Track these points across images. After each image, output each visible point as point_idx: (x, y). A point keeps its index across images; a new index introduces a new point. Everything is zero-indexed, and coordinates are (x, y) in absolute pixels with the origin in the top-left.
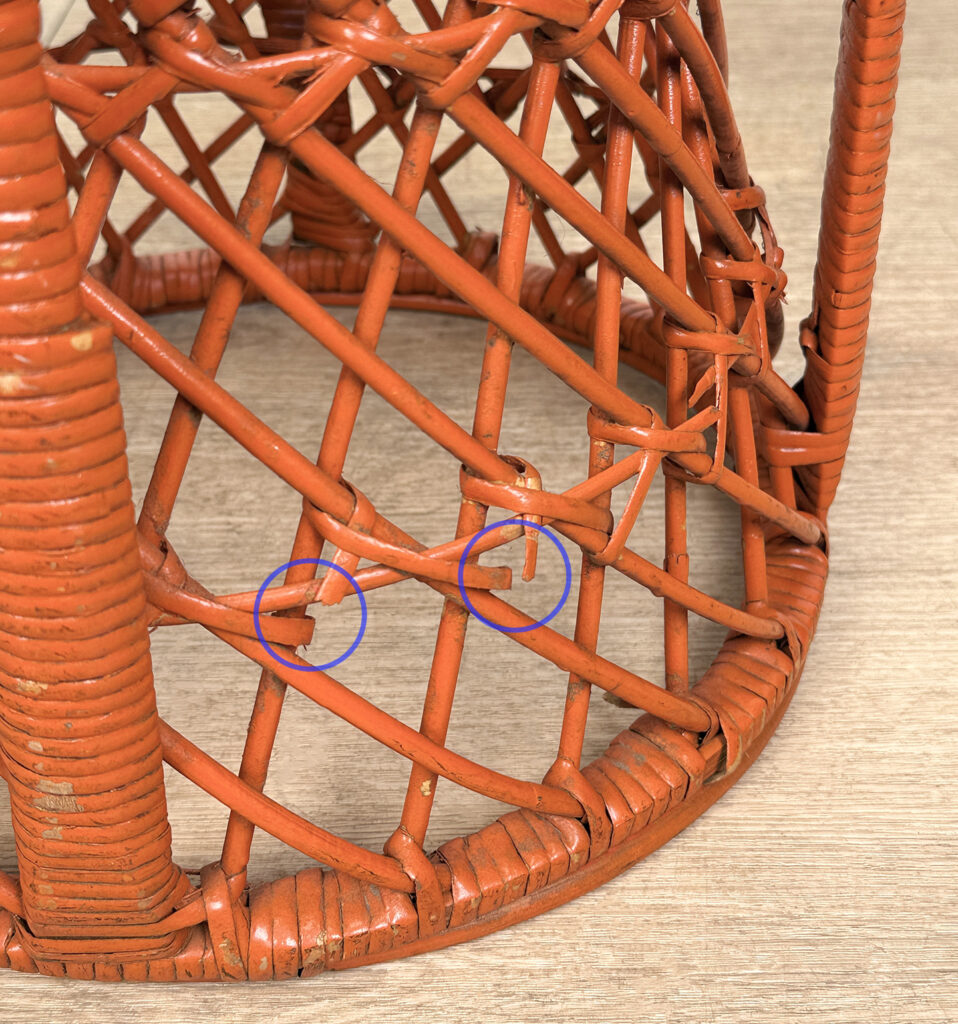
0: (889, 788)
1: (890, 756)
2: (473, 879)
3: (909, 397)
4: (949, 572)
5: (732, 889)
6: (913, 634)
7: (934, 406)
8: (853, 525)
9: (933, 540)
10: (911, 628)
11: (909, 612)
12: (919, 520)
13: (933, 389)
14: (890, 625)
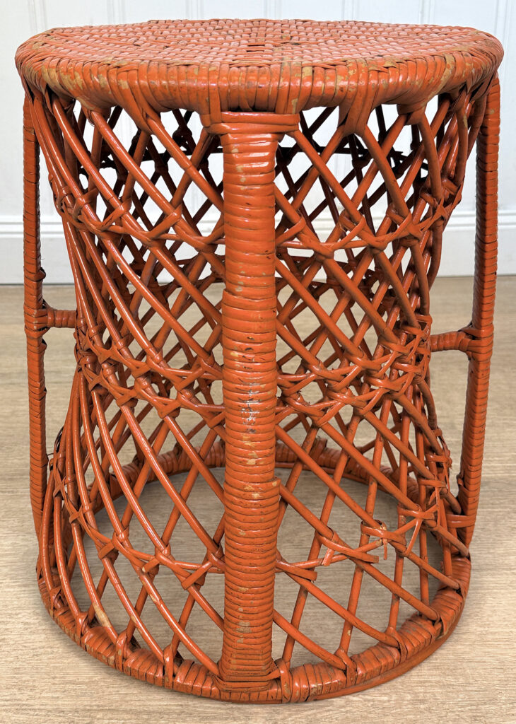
0: (498, 643)
1: (498, 633)
2: (364, 667)
3: (492, 504)
4: (514, 569)
5: (448, 675)
6: (502, 591)
7: (502, 508)
8: (477, 552)
9: (507, 558)
10: (501, 589)
11: (501, 584)
12: (501, 551)
13: (502, 501)
14: (494, 588)
